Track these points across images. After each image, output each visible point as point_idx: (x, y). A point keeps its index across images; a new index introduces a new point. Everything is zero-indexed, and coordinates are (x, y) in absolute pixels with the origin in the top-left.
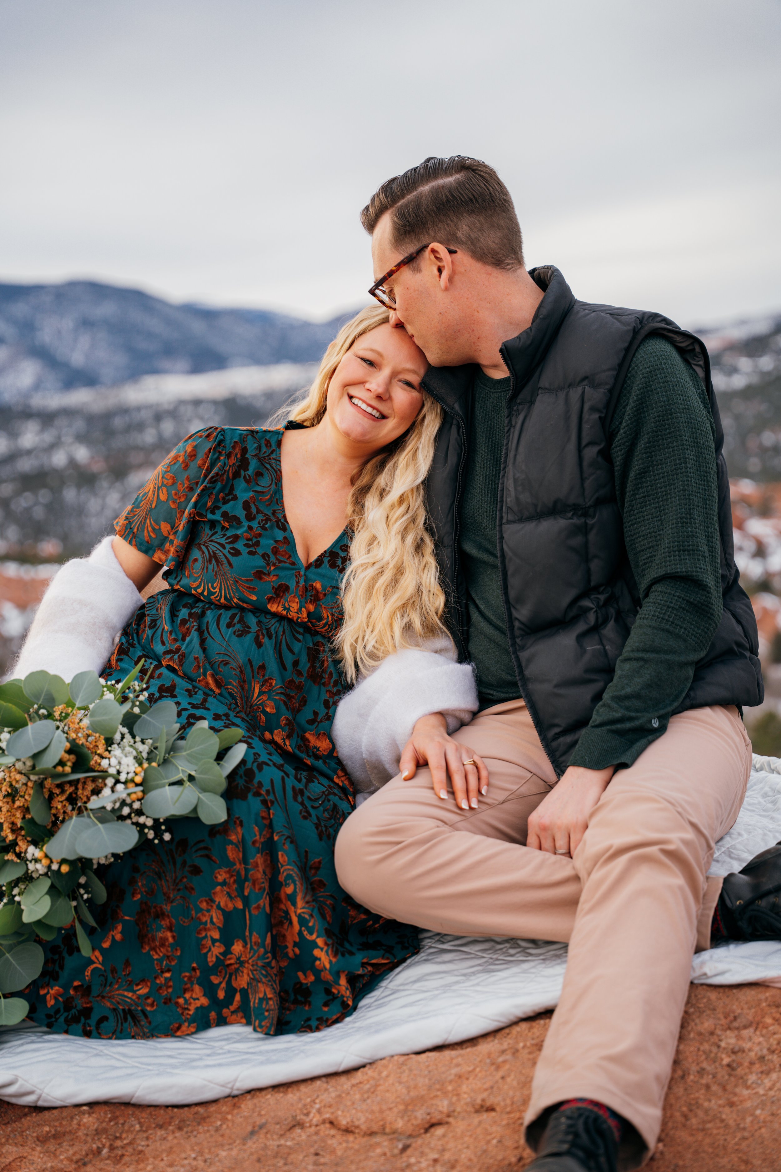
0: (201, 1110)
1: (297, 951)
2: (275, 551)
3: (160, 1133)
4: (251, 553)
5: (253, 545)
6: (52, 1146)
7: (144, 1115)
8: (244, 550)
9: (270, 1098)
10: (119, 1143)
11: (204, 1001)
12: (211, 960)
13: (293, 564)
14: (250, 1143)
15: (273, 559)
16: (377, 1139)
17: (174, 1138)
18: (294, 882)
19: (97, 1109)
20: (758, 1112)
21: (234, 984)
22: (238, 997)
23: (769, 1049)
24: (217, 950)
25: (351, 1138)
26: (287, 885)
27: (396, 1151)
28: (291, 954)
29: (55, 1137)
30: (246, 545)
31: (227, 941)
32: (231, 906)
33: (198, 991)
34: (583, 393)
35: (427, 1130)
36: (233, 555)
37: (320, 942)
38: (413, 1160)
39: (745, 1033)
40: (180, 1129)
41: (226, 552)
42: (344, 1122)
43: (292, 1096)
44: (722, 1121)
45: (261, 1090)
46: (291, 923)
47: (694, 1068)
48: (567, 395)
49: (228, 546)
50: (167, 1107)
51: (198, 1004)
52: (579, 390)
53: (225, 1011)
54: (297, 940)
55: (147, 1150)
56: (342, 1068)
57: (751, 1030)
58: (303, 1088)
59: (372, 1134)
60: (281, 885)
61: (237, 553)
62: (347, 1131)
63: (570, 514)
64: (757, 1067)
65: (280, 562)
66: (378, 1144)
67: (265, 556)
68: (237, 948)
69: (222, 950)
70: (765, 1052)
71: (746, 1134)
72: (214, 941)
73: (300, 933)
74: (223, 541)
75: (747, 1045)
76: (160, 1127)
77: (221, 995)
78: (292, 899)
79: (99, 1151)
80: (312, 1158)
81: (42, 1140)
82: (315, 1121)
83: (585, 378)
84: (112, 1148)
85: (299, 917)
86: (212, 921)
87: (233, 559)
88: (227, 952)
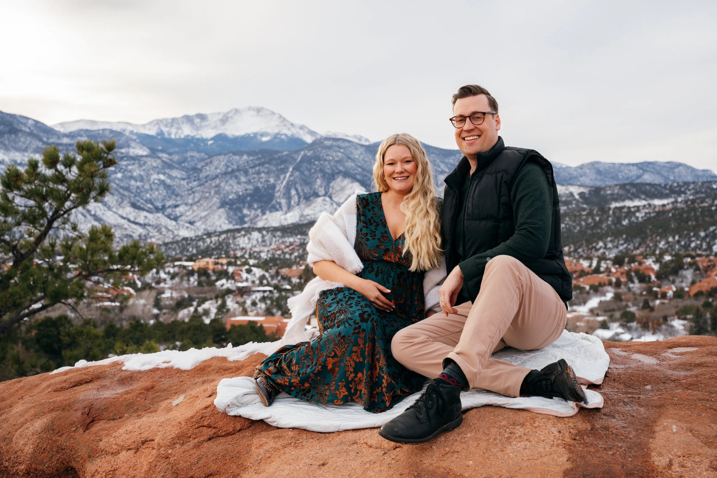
0: (327, 435)
1: (377, 379)
2: (382, 236)
3: (311, 440)
4: (373, 239)
5: (374, 236)
6: (276, 440)
7: (309, 434)
8: (371, 238)
9: (350, 433)
10: (298, 442)
11: (346, 393)
12: (350, 379)
13: (390, 240)
14: (338, 447)
15: (382, 239)
16: (378, 450)
17: (315, 442)
18: (380, 354)
19: (295, 430)
20: (511, 454)
21: (357, 388)
22: (359, 393)
23: (524, 434)
24: (353, 375)
25: (371, 449)
26: (377, 355)
27: (382, 454)
28: (374, 381)
29: (279, 437)
30: (371, 236)
31: (356, 372)
32: (358, 360)
33: (344, 389)
34: (502, 176)
35: (394, 449)
36: (367, 241)
37: (385, 376)
38: (386, 458)
39: (517, 427)
40: (318, 440)
41: (364, 240)
42: (369, 443)
43: (357, 434)
44: (496, 456)
45: (348, 430)
46: (376, 369)
47: (493, 437)
48: (496, 175)
49: (364, 238)
50: (318, 432)
51: (344, 394)
52: (501, 174)
53: (354, 398)
54: (377, 375)
55: (306, 445)
56: (376, 426)
57: (520, 426)
58: (362, 432)
59: (377, 448)
60: (375, 355)
61: (368, 240)
62: (370, 447)
63: (493, 221)
64: (518, 440)
65: (385, 240)
66: (377, 451)
67: (379, 239)
68: (360, 375)
69: (354, 375)
70: (522, 434)
71: (503, 461)
72: (351, 372)
73: (379, 373)
74: (362, 236)
75: (516, 432)
76: (313, 438)
77: (353, 391)
78: (378, 360)
79: (291, 443)
80: (355, 454)
81: (274, 438)
82: (361, 442)
83: (504, 170)
84: (295, 443)
85: (380, 367)
86: (351, 366)
87: (367, 242)
88: (356, 376)
